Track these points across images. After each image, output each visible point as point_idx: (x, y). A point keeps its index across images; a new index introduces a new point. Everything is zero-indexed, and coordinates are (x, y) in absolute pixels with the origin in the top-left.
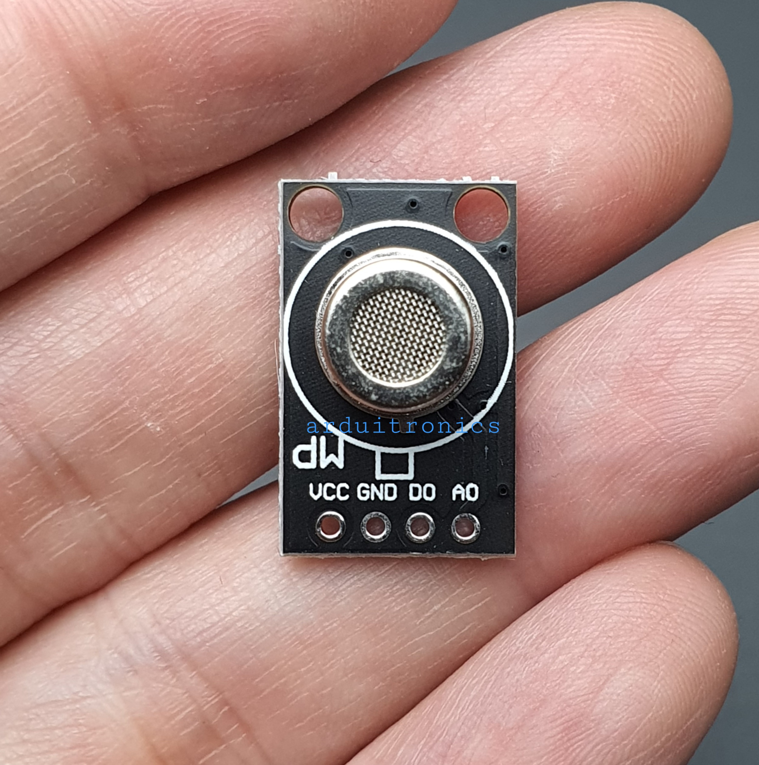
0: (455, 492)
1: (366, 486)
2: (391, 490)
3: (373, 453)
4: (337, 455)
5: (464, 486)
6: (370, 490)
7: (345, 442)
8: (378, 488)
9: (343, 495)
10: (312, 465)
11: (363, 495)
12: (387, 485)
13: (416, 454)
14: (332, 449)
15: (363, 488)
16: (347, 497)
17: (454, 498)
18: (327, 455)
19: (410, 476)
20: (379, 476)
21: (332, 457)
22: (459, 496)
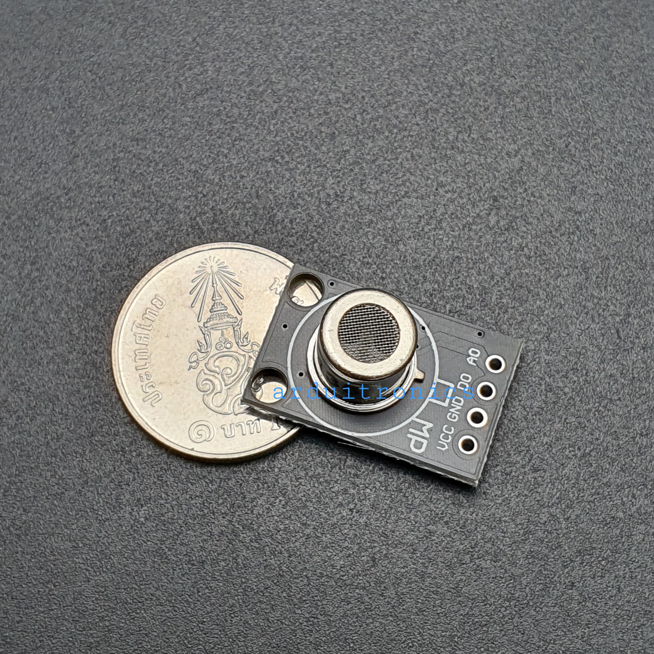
0: (471, 363)
1: (449, 414)
2: (457, 400)
3: (430, 402)
4: (424, 425)
5: (470, 356)
6: (453, 413)
7: (417, 417)
8: (454, 407)
9: (450, 431)
10: (425, 442)
11: (455, 418)
12: (453, 402)
13: (439, 378)
14: (420, 427)
15: (450, 417)
16: (453, 428)
17: (475, 364)
18: (422, 431)
19: (452, 385)
20: (446, 404)
21: (424, 429)
22: (474, 361)
